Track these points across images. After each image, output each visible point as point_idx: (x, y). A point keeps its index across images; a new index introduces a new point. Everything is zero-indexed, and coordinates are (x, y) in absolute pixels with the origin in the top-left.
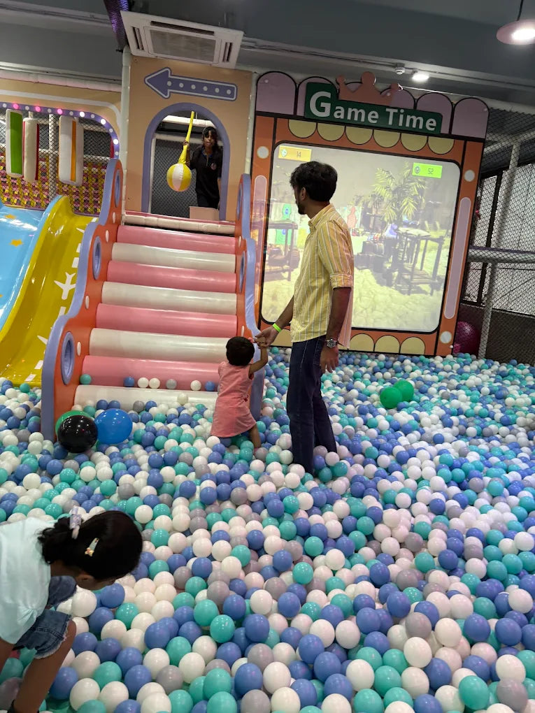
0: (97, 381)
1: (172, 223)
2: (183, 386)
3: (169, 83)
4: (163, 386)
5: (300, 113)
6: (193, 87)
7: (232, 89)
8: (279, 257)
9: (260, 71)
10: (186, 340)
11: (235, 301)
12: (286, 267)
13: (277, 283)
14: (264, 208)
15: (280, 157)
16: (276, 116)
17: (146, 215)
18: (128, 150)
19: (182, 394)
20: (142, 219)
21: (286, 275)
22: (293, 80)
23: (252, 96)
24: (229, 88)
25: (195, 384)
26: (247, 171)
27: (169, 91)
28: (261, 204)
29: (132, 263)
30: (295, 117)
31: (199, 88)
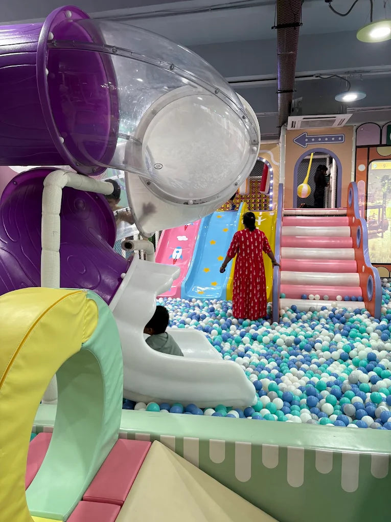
0: (290, 296)
1: (311, 212)
2: (332, 298)
3: (307, 140)
4: (322, 299)
5: (384, 142)
6: (326, 139)
7: (342, 137)
8: (375, 225)
9: (358, 124)
10: (329, 275)
11: (354, 252)
12: (380, 230)
13: (374, 240)
14: (364, 198)
15: (372, 169)
16: (369, 147)
17: (295, 210)
18: (286, 177)
19: (334, 303)
20: (293, 212)
21: (380, 235)
22: (379, 126)
23: (354, 138)
24: (339, 137)
25: (339, 297)
26: (353, 180)
27: (306, 144)
28: (362, 196)
29: (293, 236)
30: (381, 145)
31: (323, 139)
